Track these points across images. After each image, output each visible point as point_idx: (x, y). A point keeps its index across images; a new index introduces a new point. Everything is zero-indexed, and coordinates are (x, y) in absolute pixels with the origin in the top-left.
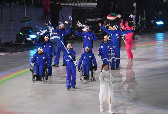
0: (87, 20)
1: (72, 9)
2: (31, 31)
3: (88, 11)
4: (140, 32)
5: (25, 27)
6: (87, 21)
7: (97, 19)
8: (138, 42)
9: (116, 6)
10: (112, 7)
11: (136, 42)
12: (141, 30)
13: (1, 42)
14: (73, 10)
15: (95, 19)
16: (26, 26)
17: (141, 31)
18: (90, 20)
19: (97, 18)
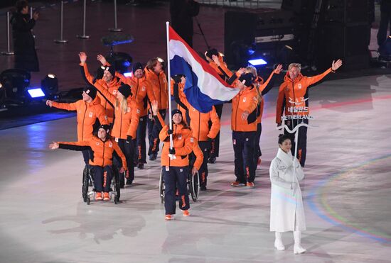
0: (258, 38)
1: (223, 13)
2: (127, 64)
3: (260, 18)
4: (384, 67)
5: (114, 54)
6: (259, 42)
7: (282, 38)
8: (379, 91)
9: (329, 7)
10: (320, 8)
11: (374, 91)
12: (385, 64)
13: (59, 89)
14: (225, 14)
15: (277, 36)
16: (116, 50)
17: (386, 66)
18: (267, 39)
19: (282, 34)
